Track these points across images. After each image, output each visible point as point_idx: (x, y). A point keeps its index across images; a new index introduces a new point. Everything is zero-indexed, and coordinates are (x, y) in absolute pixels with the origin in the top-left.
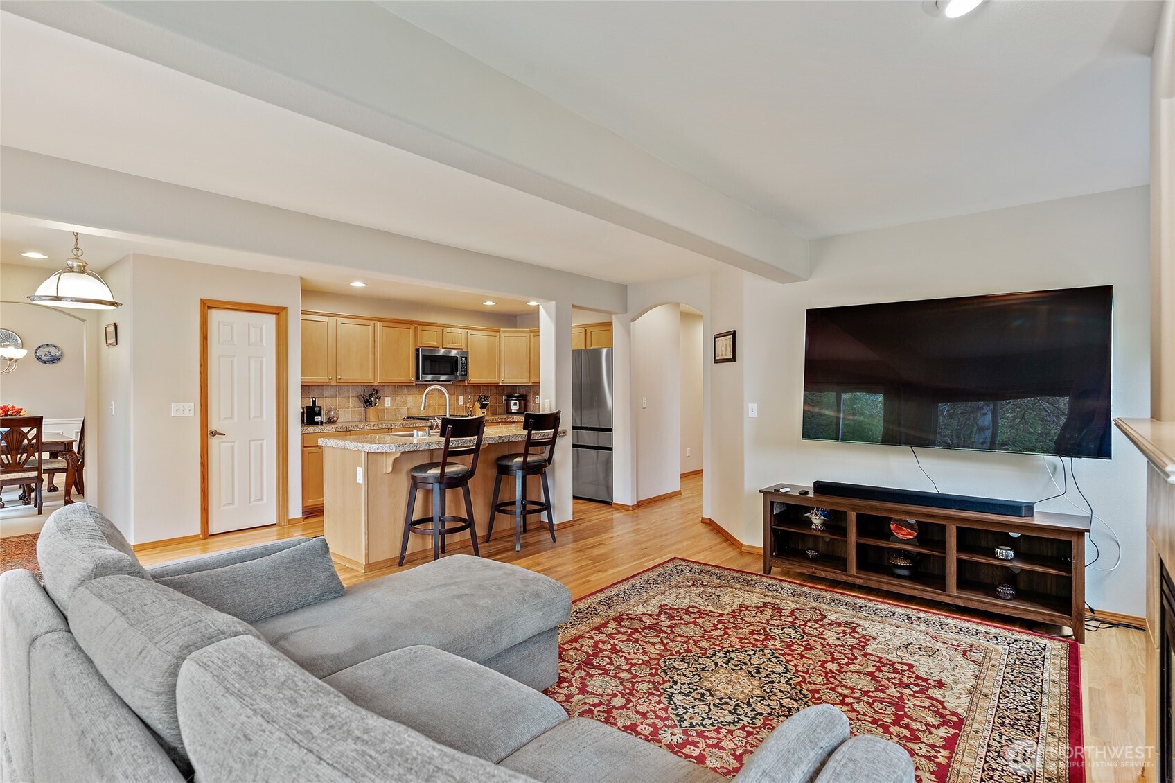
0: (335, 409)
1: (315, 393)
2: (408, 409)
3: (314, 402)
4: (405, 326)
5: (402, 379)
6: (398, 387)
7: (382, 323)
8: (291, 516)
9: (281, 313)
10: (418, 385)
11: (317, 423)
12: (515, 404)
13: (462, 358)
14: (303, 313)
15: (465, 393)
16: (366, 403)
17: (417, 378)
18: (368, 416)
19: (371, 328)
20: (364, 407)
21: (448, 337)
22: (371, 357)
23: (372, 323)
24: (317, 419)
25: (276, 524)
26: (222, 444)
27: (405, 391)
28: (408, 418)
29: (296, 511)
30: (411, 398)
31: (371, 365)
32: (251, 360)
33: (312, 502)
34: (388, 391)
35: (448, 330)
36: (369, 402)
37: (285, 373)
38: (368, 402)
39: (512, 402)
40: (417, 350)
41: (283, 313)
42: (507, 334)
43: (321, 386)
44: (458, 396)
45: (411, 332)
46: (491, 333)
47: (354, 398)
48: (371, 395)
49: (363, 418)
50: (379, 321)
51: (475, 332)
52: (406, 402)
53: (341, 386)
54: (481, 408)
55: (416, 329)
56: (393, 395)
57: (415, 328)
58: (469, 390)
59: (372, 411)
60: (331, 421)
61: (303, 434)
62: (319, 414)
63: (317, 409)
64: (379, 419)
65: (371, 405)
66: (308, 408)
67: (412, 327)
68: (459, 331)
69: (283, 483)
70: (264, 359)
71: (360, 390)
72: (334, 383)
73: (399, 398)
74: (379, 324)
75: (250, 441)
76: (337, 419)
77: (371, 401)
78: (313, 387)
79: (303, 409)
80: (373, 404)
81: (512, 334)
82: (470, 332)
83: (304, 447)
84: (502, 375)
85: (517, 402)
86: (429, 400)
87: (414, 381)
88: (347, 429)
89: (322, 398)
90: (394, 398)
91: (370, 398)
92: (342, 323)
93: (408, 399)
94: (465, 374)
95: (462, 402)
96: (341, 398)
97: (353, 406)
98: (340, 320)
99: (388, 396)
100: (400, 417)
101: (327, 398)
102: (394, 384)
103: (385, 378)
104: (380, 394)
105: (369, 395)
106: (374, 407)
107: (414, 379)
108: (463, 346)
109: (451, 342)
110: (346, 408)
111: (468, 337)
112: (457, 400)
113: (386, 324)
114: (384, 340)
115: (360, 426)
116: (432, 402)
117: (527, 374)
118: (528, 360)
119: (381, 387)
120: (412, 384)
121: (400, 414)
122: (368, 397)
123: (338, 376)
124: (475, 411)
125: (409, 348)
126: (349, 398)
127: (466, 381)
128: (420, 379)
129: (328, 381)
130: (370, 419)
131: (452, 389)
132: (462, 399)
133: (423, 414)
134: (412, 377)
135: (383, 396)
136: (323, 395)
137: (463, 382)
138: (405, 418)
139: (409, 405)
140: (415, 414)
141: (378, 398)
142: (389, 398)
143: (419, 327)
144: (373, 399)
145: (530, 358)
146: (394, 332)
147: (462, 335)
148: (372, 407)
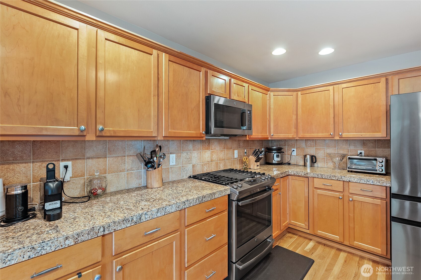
1: (69, 152)
2: (193, 166)
4: (195, 67)
5: (192, 132)
6: (185, 142)
7: (167, 55)
10: (208, 140)
12: (278, 156)
13: (248, 110)
15: (239, 147)
16: (147, 164)
18: (149, 181)
19: (153, 58)
20: (145, 169)
21: (234, 87)
22: (153, 100)
23: (155, 52)
27: (190, 146)
28: (195, 177)
30: (196, 154)
31: (153, 112)
34: (173, 146)
35: (234, 80)
36: (150, 162)
38: (149, 164)
39: (275, 155)
40: (208, 99)
42: (277, 93)
44: (234, 150)
45: (202, 75)
47: (132, 158)
48: (153, 152)
49: (143, 183)
50: (166, 52)
51: (254, 88)
52: (190, 159)
54: (256, 161)
55: (206, 73)
56: (178, 152)
57: (205, 71)
58: (241, 144)
59: (154, 173)
60: (94, 195)
64: (164, 184)
65: (153, 167)
67: (203, 70)
68: (244, 84)
71: (140, 146)
73: (184, 155)
74: (164, 57)
76: (104, 190)
77: (154, 162)
78: (66, 144)
80: (156, 166)
82: (251, 87)
84: (272, 130)
85: (280, 154)
86: (212, 155)
87: (203, 136)
88: (104, 231)
89: (80, 161)
90: (179, 154)
91: (152, 158)
92: (106, 39)
93: (193, 155)
94: (250, 128)
95: (237, 155)
96: (112, 159)
97: (129, 168)
98: (102, 34)
99: (173, 153)
100: (185, 176)
101: (90, 160)
102: (180, 139)
103: (170, 130)
104: (164, 150)
105: (151, 152)
106: (157, 169)
107: (204, 132)
108: (246, 100)
109: (236, 95)
110: (121, 171)
111: (249, 92)
112: (234, 153)
113: (173, 58)
114: (171, 79)
115: (132, 219)
116: (215, 157)
117: (294, 130)
118: (294, 117)
119: (166, 143)
120: (201, 139)
121: (186, 172)
122: (149, 157)
123: (98, 127)
124: (250, 165)
125: (200, 94)
126: (124, 158)
127: (248, 136)
128: (211, 133)
129: (77, 133)
130: (152, 184)
131: (229, 144)
132: (237, 153)
133: (206, 170)
134: (202, 131)
135: (169, 153)
136: (84, 156)
137: (244, 137)
138: (190, 177)
139: (195, 161)
140: (199, 171)
141: (161, 157)
142: (174, 155)
143: (208, 71)
144: (155, 158)
145: (297, 115)
146: (183, 71)
147: (245, 89)
148: (155, 169)
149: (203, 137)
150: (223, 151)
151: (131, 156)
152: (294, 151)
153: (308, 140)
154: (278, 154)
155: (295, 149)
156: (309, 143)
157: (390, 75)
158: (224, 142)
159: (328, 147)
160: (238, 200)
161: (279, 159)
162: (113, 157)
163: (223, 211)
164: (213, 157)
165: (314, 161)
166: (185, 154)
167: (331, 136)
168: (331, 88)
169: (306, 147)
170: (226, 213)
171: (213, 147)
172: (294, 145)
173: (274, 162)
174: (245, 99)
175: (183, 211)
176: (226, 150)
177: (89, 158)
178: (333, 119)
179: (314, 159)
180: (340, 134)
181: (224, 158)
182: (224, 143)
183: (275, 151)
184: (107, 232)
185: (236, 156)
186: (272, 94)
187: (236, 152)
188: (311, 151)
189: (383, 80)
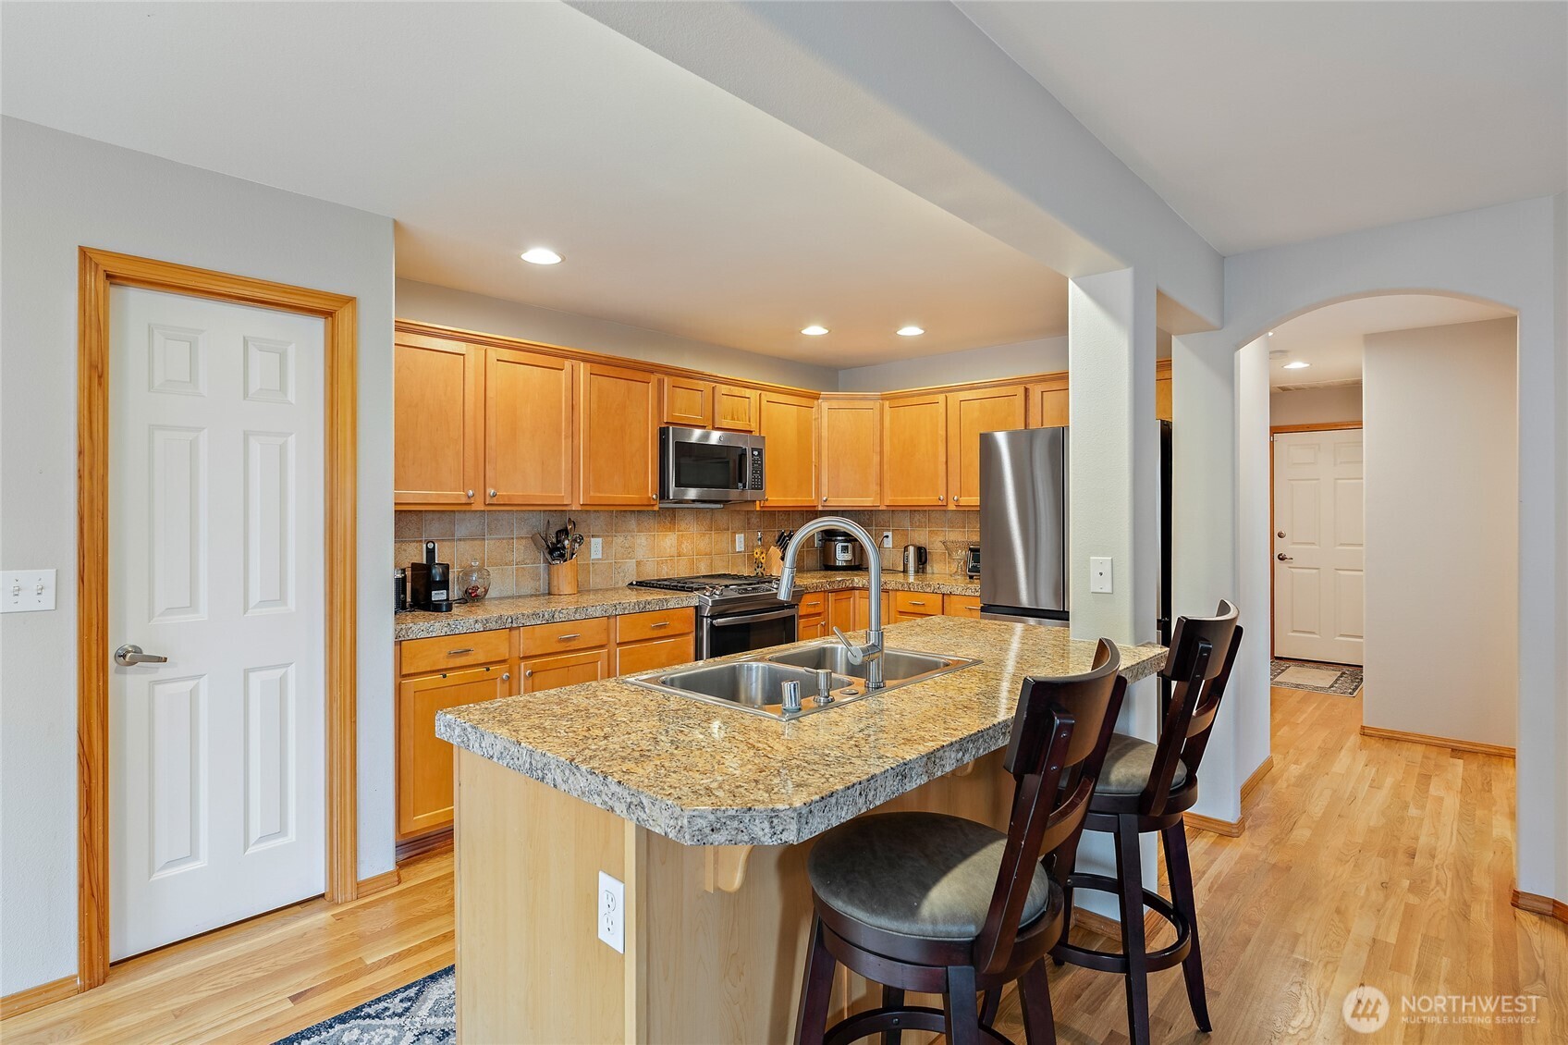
0: (480, 569)
1: (434, 529)
2: (638, 563)
3: (431, 553)
4: (639, 375)
5: (632, 497)
6: (620, 515)
7: (589, 365)
8: (365, 873)
9: (339, 315)
10: (664, 510)
11: (436, 608)
12: (845, 549)
13: (753, 450)
14: (401, 327)
15: (747, 527)
16: (551, 552)
17: (663, 494)
18: (554, 583)
19: (564, 376)
20: (546, 561)
21: (724, 404)
22: (565, 444)
23: (568, 364)
24: (438, 596)
25: (322, 896)
26: (158, 688)
27: (633, 523)
28: (640, 584)
29: (378, 856)
30: (644, 538)
31: (564, 464)
32: (252, 440)
33: (422, 821)
34: (600, 523)
35: (724, 389)
36: (558, 549)
37: (349, 479)
38: (556, 551)
39: (839, 546)
40: (663, 433)
41: (344, 315)
42: (835, 404)
43: (447, 513)
44: (734, 533)
45: (651, 388)
46: (804, 401)
47: (524, 541)
48: (562, 533)
49: (543, 587)
50: (584, 361)
51: (774, 397)
52: (632, 548)
53: (495, 514)
54: (782, 559)
55: (661, 383)
56: (608, 533)
57: (659, 380)
58: (754, 520)
59: (564, 571)
60: (472, 597)
61: (399, 643)
62: (444, 584)
63: (437, 572)
64: (581, 590)
65: (562, 556)
66: (415, 567)
67: (654, 378)
68: (747, 392)
69: (342, 785)
70: (292, 440)
71: (538, 523)
72: (479, 506)
73: (619, 540)
74: (582, 369)
75: (247, 672)
76: (486, 591)
77: (564, 548)
78: (430, 516)
79: (404, 571)
80: (567, 556)
81: (843, 404)
82: (767, 396)
83: (401, 675)
84: (825, 489)
85: (849, 545)
86: (680, 544)
87: (654, 503)
88: (512, 622)
89: (449, 543)
90: (610, 538)
91: (558, 542)
92: (498, 360)
93: (639, 541)
94: (758, 485)
95: (743, 546)
96: (493, 541)
97: (520, 559)
98: (494, 353)
99: (598, 536)
100: (620, 582)
101: (462, 543)
102: (611, 508)
103: (592, 494)
104: (581, 530)
105: (557, 533)
106: (568, 562)
107: (654, 496)
108: (754, 426)
109: (729, 417)
110: (506, 564)
111: (762, 408)
112: (734, 541)
113: (597, 369)
114: (594, 406)
115: (544, 615)
116: (686, 547)
117: (874, 488)
118: (876, 459)
119: (584, 515)
120: (650, 508)
121: (622, 574)
122: (554, 540)
123: (488, 491)
124: (770, 567)
125: (648, 424)
126: (511, 541)
127: (758, 502)
128: (668, 497)
129: (464, 500)
130: (561, 589)
131: (723, 519)
132: (742, 540)
133: (667, 573)
134: (652, 492)
135: (589, 536)
136: (453, 535)
137: (751, 504)
138: (631, 584)
139: (641, 553)
140: (651, 573)
141: (575, 541)
142: (600, 540)
143: (666, 381)
144: (566, 542)
145: (881, 453)
146: (615, 388)
147: (750, 402)
148: (566, 560)
149: (653, 505)
150: (707, 536)
151: (522, 538)
152: (887, 537)
153: (915, 511)
154: (846, 544)
155: (890, 534)
156: (917, 517)
157: (1031, 382)
158: (709, 515)
159: (950, 527)
160: (713, 617)
161: (848, 556)
162: (494, 539)
163: (688, 633)
164: (683, 546)
165: (923, 560)
166: (622, 539)
167: (940, 503)
168: (941, 398)
169: (912, 526)
170: (692, 637)
171: (683, 525)
172: (887, 524)
173: (839, 563)
174: (750, 425)
175: (612, 620)
176: (713, 532)
177: (460, 540)
178: (944, 466)
179: (922, 556)
180: (956, 498)
181: (708, 550)
182: (709, 517)
183: (840, 538)
184: (515, 625)
185: (740, 546)
186: (825, 405)
187: (740, 538)
188: (921, 537)
189: (1021, 390)
